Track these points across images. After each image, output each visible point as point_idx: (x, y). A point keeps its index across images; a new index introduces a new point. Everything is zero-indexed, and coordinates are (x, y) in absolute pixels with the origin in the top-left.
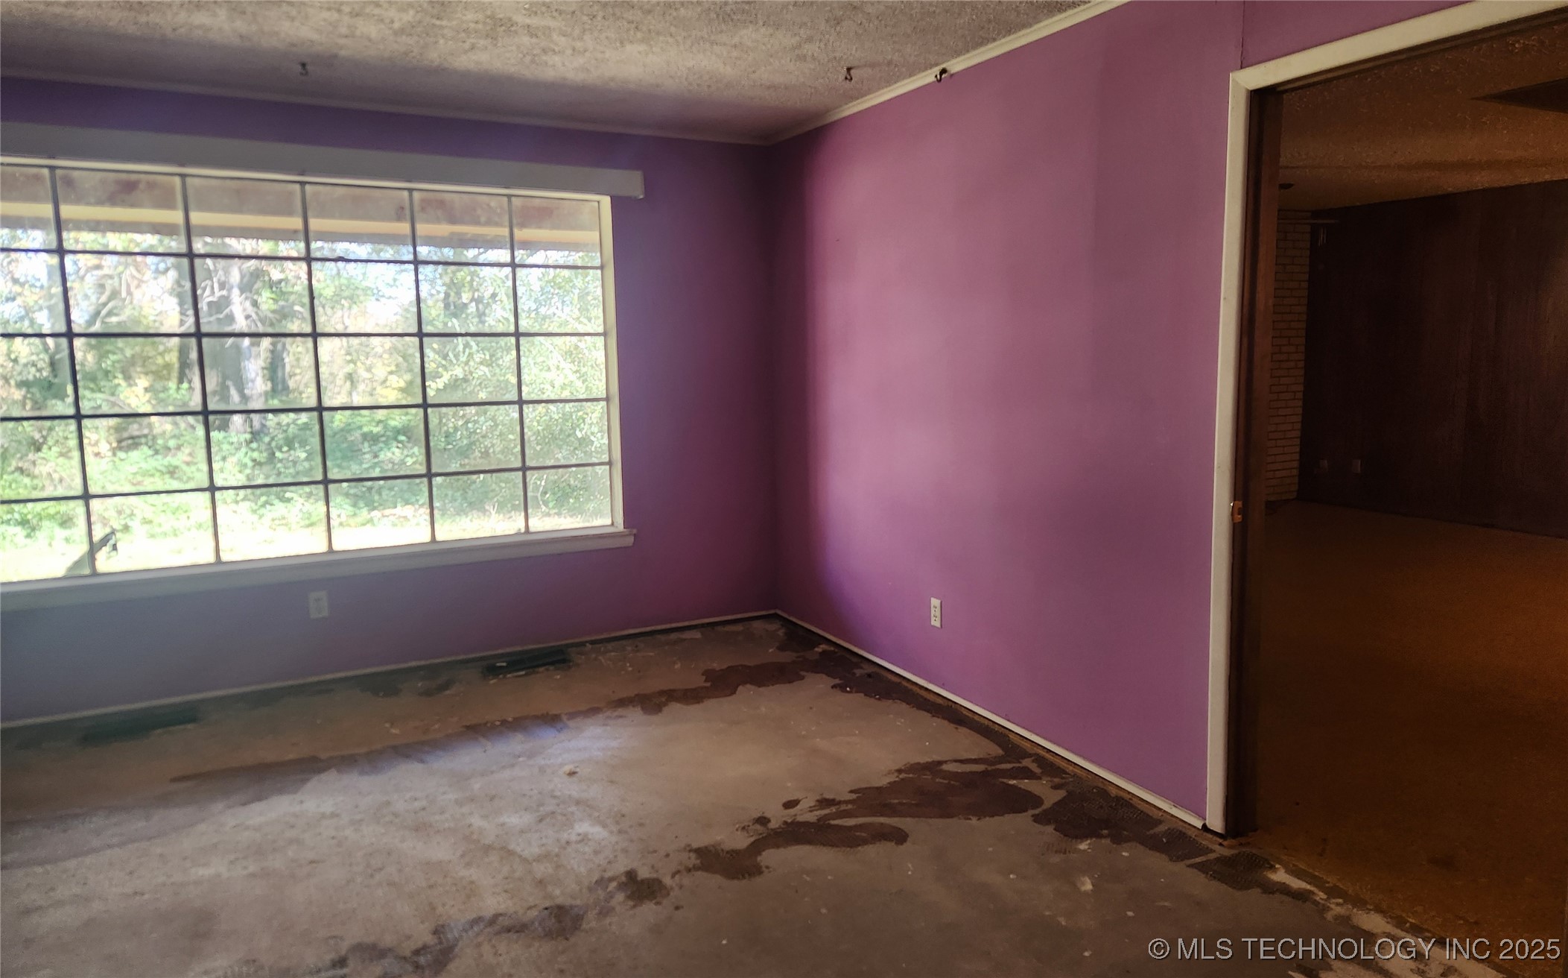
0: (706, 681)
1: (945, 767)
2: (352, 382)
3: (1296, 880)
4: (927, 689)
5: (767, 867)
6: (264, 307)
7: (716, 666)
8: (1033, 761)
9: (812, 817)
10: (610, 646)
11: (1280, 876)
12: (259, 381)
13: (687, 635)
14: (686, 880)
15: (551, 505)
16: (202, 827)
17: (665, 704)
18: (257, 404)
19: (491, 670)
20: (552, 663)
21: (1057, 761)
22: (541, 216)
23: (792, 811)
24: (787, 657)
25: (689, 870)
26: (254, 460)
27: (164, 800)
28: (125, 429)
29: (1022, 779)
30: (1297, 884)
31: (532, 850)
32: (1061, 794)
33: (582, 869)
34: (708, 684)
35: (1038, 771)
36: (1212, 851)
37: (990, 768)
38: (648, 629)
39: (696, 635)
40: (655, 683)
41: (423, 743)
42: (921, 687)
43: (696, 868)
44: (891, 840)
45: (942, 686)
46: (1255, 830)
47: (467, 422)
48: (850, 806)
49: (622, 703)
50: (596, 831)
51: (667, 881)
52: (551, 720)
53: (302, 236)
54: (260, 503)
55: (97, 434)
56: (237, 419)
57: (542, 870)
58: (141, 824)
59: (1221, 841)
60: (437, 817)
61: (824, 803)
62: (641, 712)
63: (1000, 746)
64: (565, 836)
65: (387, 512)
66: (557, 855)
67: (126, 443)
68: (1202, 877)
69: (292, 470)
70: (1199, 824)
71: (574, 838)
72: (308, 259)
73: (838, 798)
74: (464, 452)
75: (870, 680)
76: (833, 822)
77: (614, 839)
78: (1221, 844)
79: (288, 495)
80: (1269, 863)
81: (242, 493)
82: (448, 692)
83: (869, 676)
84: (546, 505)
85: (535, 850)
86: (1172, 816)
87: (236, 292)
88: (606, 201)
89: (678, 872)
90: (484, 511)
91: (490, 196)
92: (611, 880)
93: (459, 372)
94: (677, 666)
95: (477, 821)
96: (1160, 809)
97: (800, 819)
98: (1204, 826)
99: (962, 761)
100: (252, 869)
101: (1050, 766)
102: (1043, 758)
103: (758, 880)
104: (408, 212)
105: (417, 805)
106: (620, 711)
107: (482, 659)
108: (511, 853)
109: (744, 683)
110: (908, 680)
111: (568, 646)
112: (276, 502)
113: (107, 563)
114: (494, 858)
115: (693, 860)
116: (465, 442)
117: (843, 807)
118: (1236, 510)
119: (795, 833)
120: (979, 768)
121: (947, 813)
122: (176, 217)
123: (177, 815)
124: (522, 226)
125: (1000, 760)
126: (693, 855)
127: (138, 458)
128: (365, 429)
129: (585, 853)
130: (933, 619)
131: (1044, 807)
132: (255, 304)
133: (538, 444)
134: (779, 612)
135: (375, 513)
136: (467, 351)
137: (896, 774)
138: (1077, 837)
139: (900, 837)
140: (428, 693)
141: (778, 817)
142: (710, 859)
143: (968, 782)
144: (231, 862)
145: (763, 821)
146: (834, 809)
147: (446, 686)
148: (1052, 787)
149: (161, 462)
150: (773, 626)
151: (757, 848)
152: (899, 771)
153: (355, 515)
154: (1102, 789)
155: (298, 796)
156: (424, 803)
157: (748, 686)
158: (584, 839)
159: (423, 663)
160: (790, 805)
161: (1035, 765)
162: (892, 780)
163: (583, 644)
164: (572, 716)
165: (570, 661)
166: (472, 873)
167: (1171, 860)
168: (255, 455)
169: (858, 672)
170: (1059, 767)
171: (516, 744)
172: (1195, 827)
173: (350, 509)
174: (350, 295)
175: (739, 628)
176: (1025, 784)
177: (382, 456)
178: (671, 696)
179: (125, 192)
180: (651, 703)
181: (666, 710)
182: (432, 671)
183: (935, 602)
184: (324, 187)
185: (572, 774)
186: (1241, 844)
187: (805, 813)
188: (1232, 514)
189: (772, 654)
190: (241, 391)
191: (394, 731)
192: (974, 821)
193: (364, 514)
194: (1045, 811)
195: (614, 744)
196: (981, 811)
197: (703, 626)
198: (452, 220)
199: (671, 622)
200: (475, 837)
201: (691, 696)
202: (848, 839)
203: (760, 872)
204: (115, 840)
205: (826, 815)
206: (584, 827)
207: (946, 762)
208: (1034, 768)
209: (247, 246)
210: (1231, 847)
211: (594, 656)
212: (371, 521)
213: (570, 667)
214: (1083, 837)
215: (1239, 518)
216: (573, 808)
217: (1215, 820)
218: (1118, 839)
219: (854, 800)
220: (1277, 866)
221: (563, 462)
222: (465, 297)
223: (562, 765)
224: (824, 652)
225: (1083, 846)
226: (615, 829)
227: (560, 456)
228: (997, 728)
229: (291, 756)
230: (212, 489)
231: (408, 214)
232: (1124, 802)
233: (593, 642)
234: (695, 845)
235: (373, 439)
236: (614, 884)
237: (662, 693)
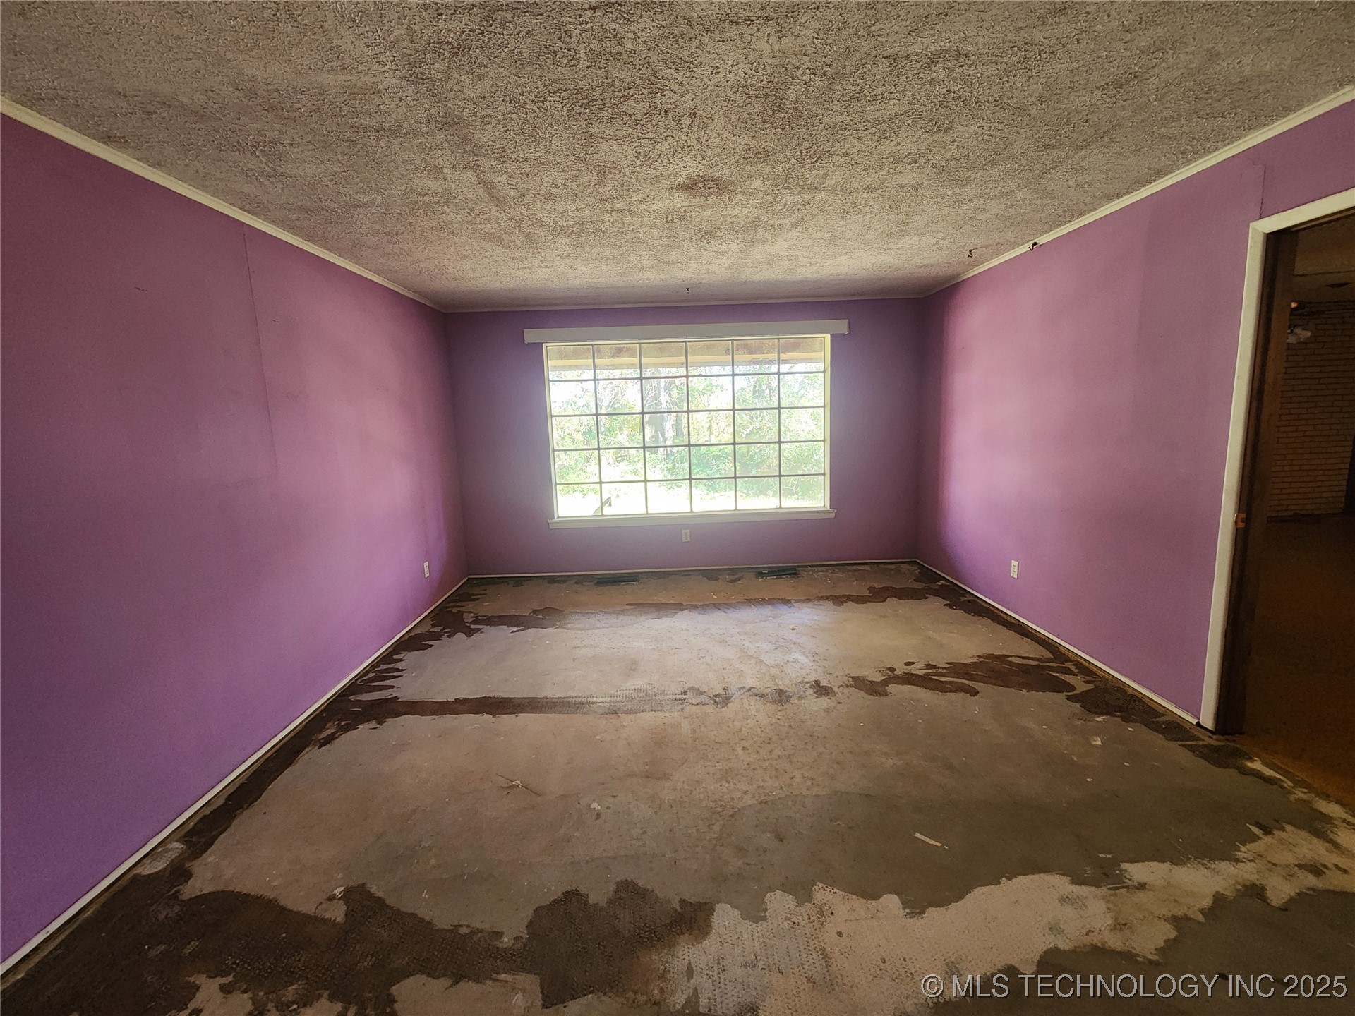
0: (869, 593)
1: (1010, 659)
2: (710, 431)
3: (1269, 770)
4: (1006, 614)
5: (891, 693)
6: (673, 396)
7: (876, 585)
8: (1073, 665)
9: (921, 673)
10: (820, 569)
11: (1256, 765)
12: (671, 431)
13: (862, 568)
14: (846, 691)
15: (800, 494)
16: (636, 625)
17: (846, 602)
18: (669, 443)
19: (760, 574)
20: (790, 574)
21: (1092, 667)
22: (795, 347)
23: (909, 667)
24: (919, 585)
25: (847, 686)
26: (667, 468)
27: (623, 612)
28: (619, 453)
29: (1062, 673)
30: (1268, 772)
31: (771, 662)
32: (1091, 686)
33: (794, 676)
34: (871, 595)
35: (1076, 671)
36: (1201, 740)
37: (1041, 664)
38: (841, 562)
39: (868, 568)
40: (841, 590)
41: (726, 604)
42: (1002, 612)
43: (851, 686)
44: (967, 693)
45: (1016, 613)
46: (1242, 733)
47: (761, 450)
48: (945, 671)
49: (822, 598)
50: (803, 659)
51: (835, 689)
52: (786, 602)
53: (685, 365)
54: (669, 487)
55: (608, 456)
56: (661, 450)
57: (774, 671)
58: (615, 620)
59: (1210, 735)
60: (730, 639)
61: (929, 666)
62: (832, 604)
63: (1051, 652)
64: (787, 658)
65: (722, 494)
66: (782, 666)
67: (619, 459)
68: (1190, 754)
69: (682, 473)
70: (1194, 721)
71: (791, 660)
72: (687, 377)
73: (938, 665)
74: (758, 466)
75: (970, 604)
76: (933, 677)
77: (811, 664)
78: (1210, 737)
79: (680, 484)
80: (1248, 756)
81: (662, 483)
82: (739, 582)
83: (969, 601)
84: (797, 494)
85: (773, 662)
86: (1173, 712)
87: (662, 390)
88: (828, 337)
89: (842, 686)
90: (766, 495)
91: (769, 339)
92: (807, 682)
93: (757, 425)
94: (855, 583)
95: (747, 644)
96: (1164, 707)
97: (912, 672)
98: (1198, 724)
99: (1023, 658)
100: (653, 647)
101: (1084, 669)
102: (1081, 664)
103: (884, 699)
104: (731, 351)
105: (722, 632)
106: (821, 602)
107: (756, 568)
108: (761, 661)
109: (891, 596)
110: (995, 607)
111: (799, 566)
112: (675, 487)
113: (608, 511)
114: (753, 662)
115: (850, 681)
116: (759, 460)
117: (940, 670)
118: (1239, 520)
119: (909, 679)
120: (1035, 663)
121: (1007, 685)
122: (636, 360)
123: (626, 619)
124: (785, 353)
125: (1050, 661)
126: (851, 679)
127: (623, 466)
128: (714, 453)
129: (795, 668)
130: (1012, 573)
131: (1075, 692)
132: (670, 396)
133: (795, 463)
134: (918, 561)
135: (716, 494)
136: (762, 415)
137: (977, 658)
138: (1096, 713)
139: (974, 693)
140: (731, 582)
141: (900, 669)
142: (859, 683)
143: (1025, 670)
144: (646, 642)
145: (892, 669)
146: (934, 670)
147: (739, 579)
148: (1084, 682)
149: (632, 468)
150: (912, 568)
151: (886, 682)
152: (980, 657)
153: (708, 494)
154: (1121, 689)
155: (673, 619)
156: (724, 631)
157: (894, 598)
158: (796, 661)
159: (730, 567)
160: (907, 664)
161: (1075, 667)
162: (974, 661)
163: (806, 566)
164: (797, 601)
165: (799, 574)
166: (743, 667)
167: (1166, 739)
168: (668, 465)
169: (963, 599)
170: (1092, 671)
171: (768, 610)
172: (1191, 723)
173: (705, 492)
174: (709, 390)
175: (893, 567)
176: (1065, 677)
177: (721, 467)
178: (849, 598)
179: (618, 352)
180: (839, 600)
181: (845, 604)
182: (733, 571)
183: (1014, 563)
184: (695, 344)
185: (793, 629)
186: (1227, 740)
187: (917, 669)
188: (1236, 522)
189: (910, 583)
190: (663, 436)
191: (714, 597)
192: (1025, 692)
193: (711, 494)
194: (1075, 694)
195: (816, 618)
196: (1030, 687)
197: (871, 563)
198: (751, 352)
199: (855, 560)
200: (745, 650)
201: (860, 600)
202: (941, 688)
203: (886, 695)
204: (606, 625)
205: (929, 673)
206: (796, 655)
207: (1011, 656)
208: (1073, 668)
209: (664, 372)
210: (1217, 740)
211: (811, 573)
212: (714, 498)
213: (798, 577)
214: (1102, 714)
215: (1242, 525)
216: (792, 646)
217: (1208, 721)
218: (1126, 719)
219: (948, 668)
220: (1256, 759)
221: (807, 472)
222: (764, 387)
223: (789, 624)
224: (942, 585)
225: (1100, 719)
226: (812, 659)
227: (805, 469)
228: (1051, 641)
229: (672, 602)
230: (646, 481)
231: (731, 352)
232: (1137, 699)
233: (811, 566)
234: (852, 675)
235: (717, 458)
236: (809, 685)
237: (844, 596)
